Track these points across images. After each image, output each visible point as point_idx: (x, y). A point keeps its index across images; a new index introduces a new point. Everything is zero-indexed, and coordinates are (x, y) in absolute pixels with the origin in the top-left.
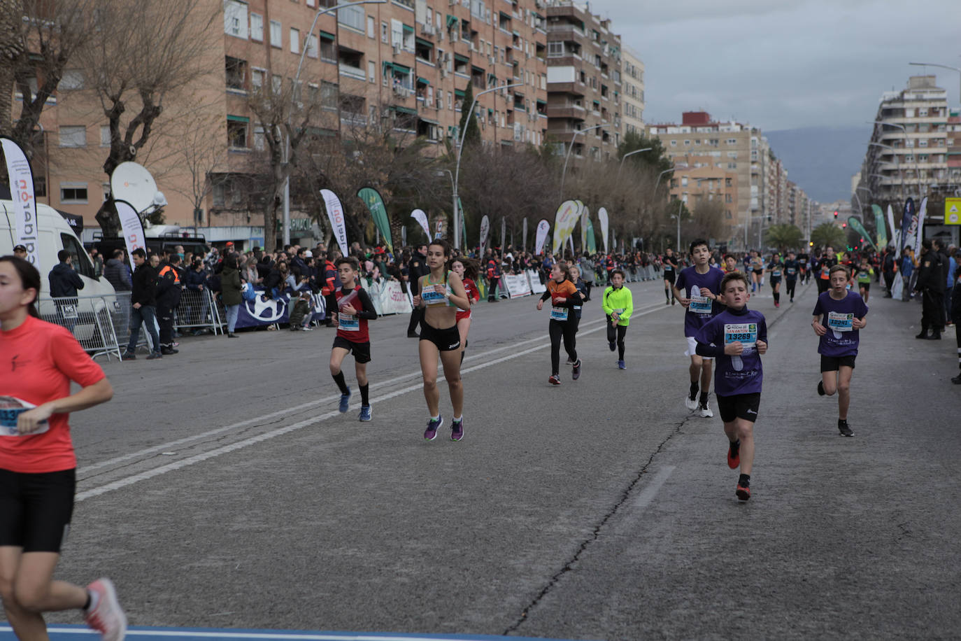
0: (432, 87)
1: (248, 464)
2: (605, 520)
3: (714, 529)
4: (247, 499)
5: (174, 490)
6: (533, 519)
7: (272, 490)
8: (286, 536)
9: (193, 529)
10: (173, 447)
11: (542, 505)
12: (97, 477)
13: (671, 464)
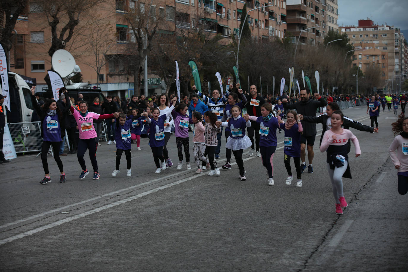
0: (225, 8)
1: (108, 219)
2: (311, 255)
3: (375, 261)
4: (103, 242)
5: (64, 235)
6: (269, 255)
7: (119, 236)
8: (122, 266)
9: (69, 261)
10: (68, 208)
11: (275, 246)
12: (22, 227)
13: (351, 218)
